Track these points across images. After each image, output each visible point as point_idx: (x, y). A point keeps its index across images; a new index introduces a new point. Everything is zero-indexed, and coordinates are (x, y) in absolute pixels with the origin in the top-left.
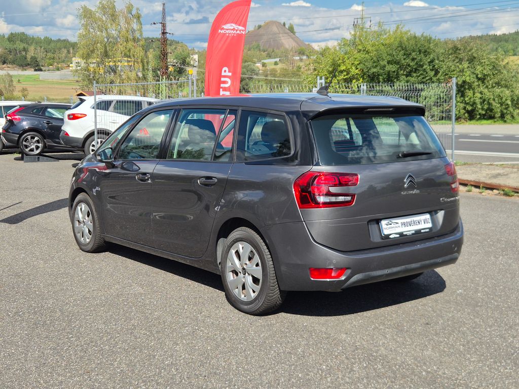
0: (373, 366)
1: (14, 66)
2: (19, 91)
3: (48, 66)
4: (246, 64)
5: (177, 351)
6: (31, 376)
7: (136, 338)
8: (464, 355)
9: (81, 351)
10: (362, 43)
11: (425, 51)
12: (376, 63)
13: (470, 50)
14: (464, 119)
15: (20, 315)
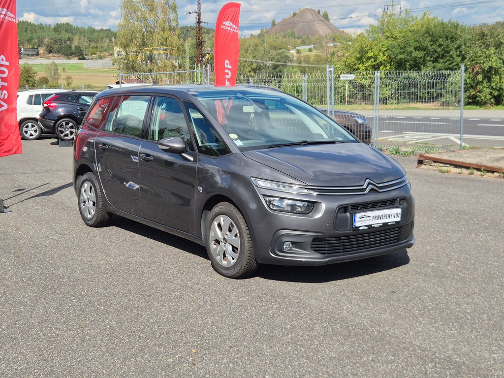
0: (332, 326)
1: (60, 55)
2: (64, 79)
3: (91, 55)
4: (281, 51)
5: (162, 311)
6: (33, 330)
7: (129, 300)
8: (417, 318)
9: (79, 310)
10: (389, 29)
11: (452, 37)
12: (403, 49)
13: (498, 35)
14: (491, 104)
15: (32, 281)
